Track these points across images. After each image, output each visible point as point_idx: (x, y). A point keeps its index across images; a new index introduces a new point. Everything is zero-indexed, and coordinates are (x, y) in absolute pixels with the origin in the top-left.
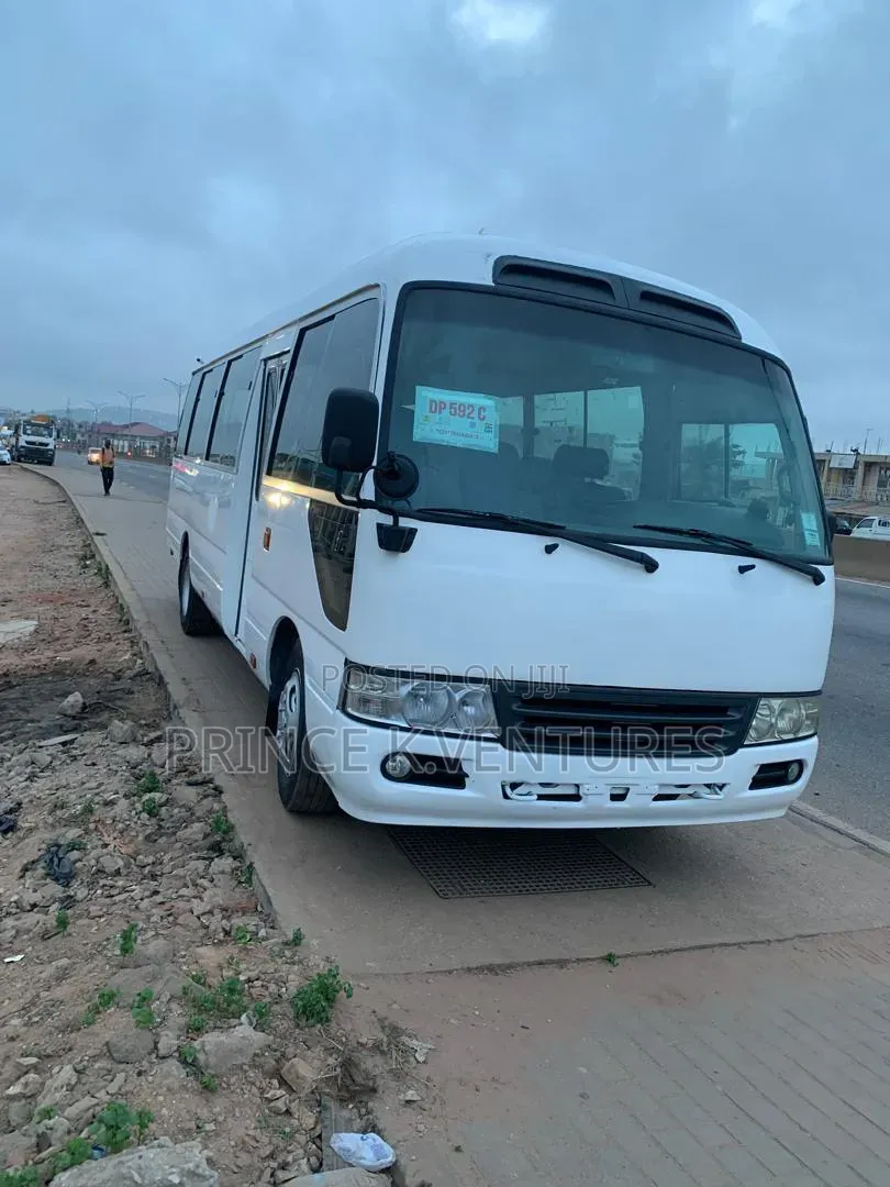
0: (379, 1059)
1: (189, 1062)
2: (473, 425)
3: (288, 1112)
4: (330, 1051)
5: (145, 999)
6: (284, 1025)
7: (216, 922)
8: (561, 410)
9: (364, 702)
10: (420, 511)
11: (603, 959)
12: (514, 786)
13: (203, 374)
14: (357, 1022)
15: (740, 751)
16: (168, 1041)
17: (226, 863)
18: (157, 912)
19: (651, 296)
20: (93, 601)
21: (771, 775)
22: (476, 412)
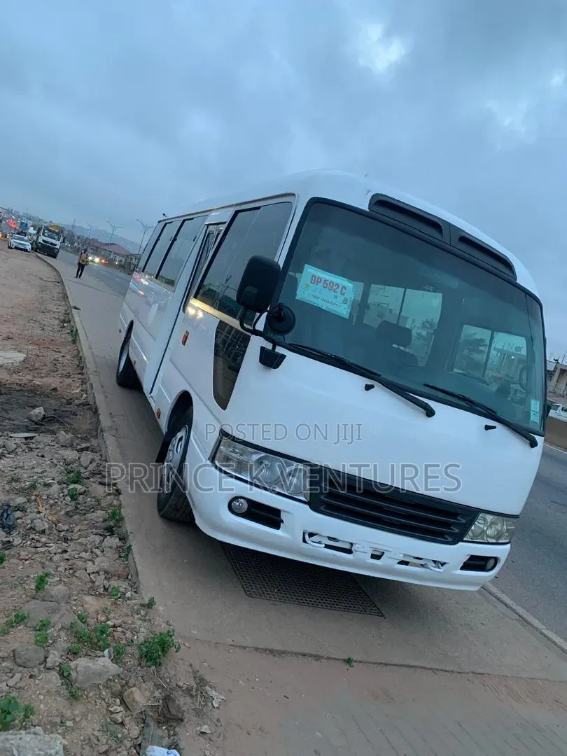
0: (188, 700)
1: (64, 675)
2: (336, 297)
3: (122, 724)
4: (158, 686)
5: (45, 625)
6: (131, 662)
7: (100, 580)
8: (387, 297)
9: (227, 459)
10: (290, 344)
11: (344, 660)
12: (311, 535)
13: (165, 224)
14: (178, 670)
15: (460, 543)
16: (54, 658)
17: (113, 541)
18: (63, 565)
19: (467, 240)
20: (63, 350)
21: (475, 563)
22: (340, 289)
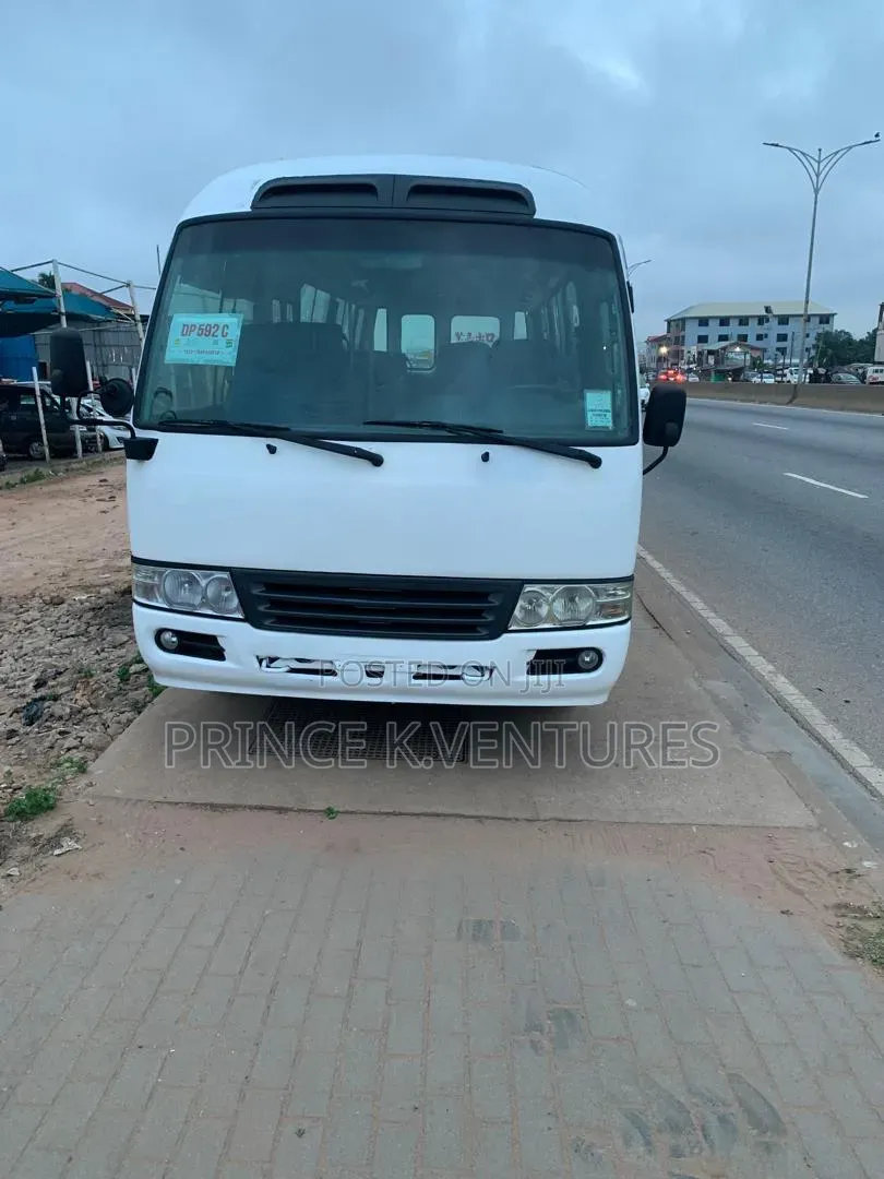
2: (216, 343)
10: (161, 423)
15: (505, 635)
22: (220, 331)
